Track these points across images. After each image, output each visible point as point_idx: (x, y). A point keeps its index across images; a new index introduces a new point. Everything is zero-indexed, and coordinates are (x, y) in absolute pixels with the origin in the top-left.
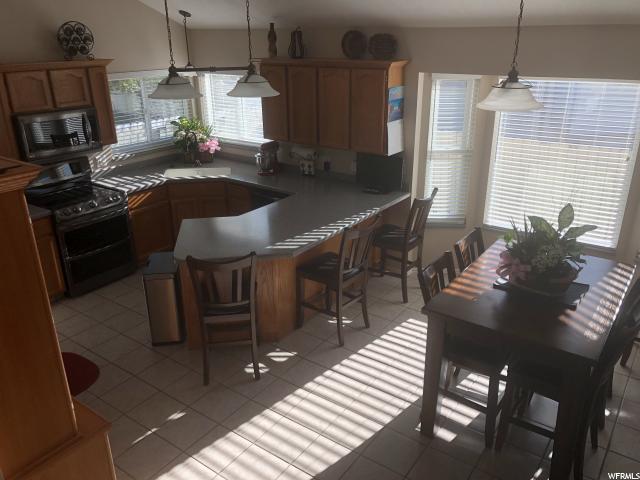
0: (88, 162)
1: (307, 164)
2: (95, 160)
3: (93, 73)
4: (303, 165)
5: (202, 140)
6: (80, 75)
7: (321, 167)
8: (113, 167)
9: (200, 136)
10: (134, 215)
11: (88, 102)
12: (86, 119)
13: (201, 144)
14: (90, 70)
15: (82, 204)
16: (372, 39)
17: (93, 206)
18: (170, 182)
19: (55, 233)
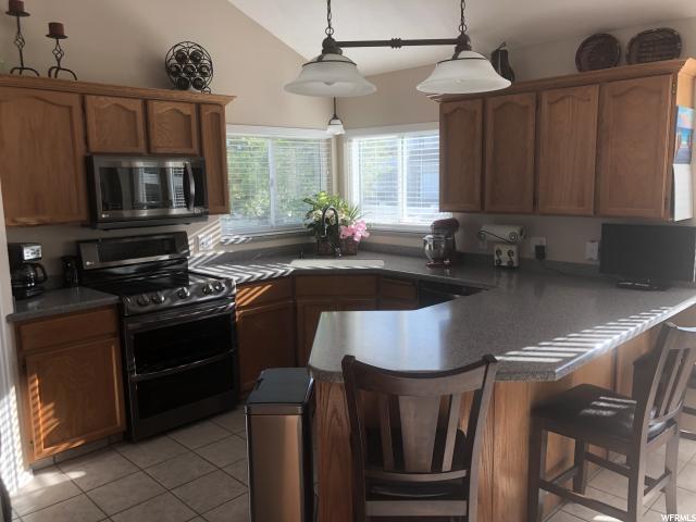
0: (187, 241)
1: (505, 250)
2: (197, 239)
3: (206, 112)
4: (499, 252)
5: (344, 221)
6: (189, 113)
7: (530, 253)
8: (221, 252)
9: (342, 216)
10: (243, 317)
11: (195, 149)
12: (190, 171)
13: (342, 227)
14: (203, 107)
15: (166, 292)
16: (633, 41)
17: (184, 296)
18: (298, 273)
19: (120, 332)
